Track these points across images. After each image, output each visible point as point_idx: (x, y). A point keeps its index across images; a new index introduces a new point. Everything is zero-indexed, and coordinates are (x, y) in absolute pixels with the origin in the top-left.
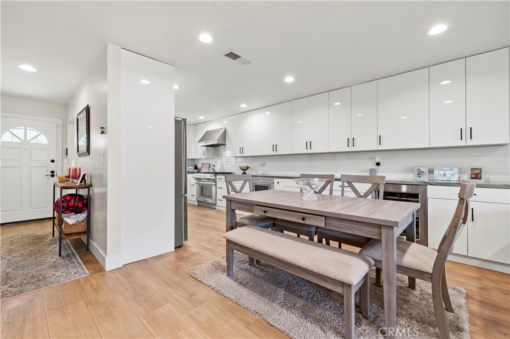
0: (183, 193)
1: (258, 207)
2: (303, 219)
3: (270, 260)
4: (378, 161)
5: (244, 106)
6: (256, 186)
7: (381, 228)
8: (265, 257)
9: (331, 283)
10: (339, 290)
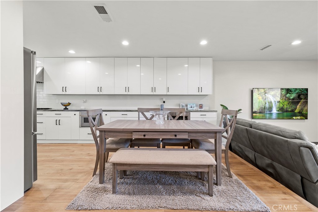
0: (33, 131)
1: (137, 133)
2: (176, 136)
3: (158, 168)
4: (164, 101)
5: (72, 52)
6: (84, 118)
7: (216, 134)
8: (155, 166)
9: (202, 168)
10: (206, 170)
